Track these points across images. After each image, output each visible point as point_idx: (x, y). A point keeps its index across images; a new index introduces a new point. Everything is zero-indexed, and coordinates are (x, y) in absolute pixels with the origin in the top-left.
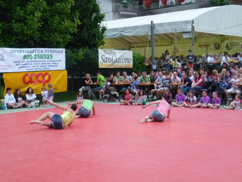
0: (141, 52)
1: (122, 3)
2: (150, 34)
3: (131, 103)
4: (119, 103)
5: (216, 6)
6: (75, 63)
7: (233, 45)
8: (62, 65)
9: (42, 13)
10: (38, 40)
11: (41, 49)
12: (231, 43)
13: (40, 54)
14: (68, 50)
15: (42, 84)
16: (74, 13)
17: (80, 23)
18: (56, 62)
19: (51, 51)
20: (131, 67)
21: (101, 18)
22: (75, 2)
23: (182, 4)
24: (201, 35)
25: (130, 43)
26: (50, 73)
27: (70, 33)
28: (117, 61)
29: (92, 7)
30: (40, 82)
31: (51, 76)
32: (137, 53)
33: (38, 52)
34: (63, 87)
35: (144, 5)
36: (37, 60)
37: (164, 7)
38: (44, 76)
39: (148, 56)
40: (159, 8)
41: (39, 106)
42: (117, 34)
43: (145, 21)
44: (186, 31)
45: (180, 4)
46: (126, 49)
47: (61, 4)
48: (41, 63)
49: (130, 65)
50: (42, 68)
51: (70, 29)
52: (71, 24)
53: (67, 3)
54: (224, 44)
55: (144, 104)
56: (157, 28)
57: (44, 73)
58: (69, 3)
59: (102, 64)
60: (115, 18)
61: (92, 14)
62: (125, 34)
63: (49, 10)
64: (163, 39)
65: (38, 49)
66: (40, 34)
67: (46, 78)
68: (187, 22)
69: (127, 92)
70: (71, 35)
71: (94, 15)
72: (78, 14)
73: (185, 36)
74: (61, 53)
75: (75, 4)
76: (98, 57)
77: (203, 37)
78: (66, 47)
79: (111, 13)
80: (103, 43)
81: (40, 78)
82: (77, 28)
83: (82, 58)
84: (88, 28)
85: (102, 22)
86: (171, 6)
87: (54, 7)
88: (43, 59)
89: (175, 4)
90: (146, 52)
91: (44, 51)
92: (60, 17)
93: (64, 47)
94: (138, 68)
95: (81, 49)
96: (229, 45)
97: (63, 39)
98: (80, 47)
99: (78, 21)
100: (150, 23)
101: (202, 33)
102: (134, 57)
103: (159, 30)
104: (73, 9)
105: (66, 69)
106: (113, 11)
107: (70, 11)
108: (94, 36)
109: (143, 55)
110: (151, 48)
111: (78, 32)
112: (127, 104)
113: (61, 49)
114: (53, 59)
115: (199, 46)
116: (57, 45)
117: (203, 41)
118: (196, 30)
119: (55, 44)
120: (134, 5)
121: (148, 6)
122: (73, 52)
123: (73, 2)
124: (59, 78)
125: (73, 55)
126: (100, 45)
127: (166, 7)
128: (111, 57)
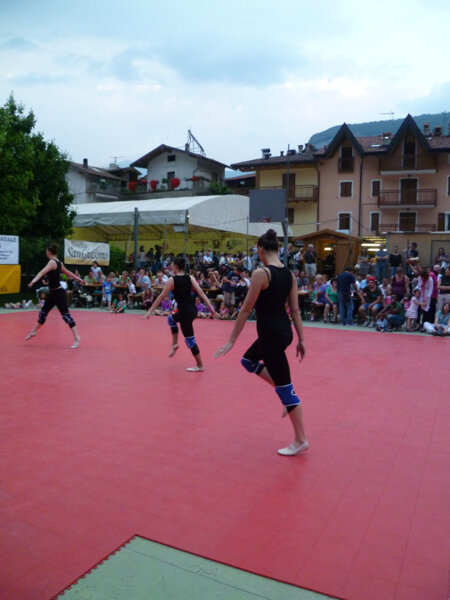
0: (120, 246)
1: (99, 183)
2: (133, 223)
5: (215, 194)
6: (32, 256)
7: (235, 243)
8: (14, 258)
12: (233, 241)
14: (23, 239)
16: (34, 190)
17: (40, 204)
18: (6, 254)
20: (107, 264)
21: (69, 199)
22: (35, 175)
23: (178, 188)
24: (197, 229)
25: (107, 235)
27: (26, 216)
28: (89, 255)
29: (58, 184)
32: (115, 246)
34: (14, 287)
35: (127, 188)
37: (153, 192)
39: (129, 252)
40: (145, 193)
42: (91, 222)
43: (127, 207)
44: (178, 222)
45: (173, 190)
47: (15, 176)
51: (27, 211)
52: (27, 203)
54: (225, 242)
56: (143, 217)
58: (26, 177)
59: (69, 259)
60: (89, 201)
61: (57, 193)
62: (101, 222)
64: (150, 232)
68: (179, 212)
70: (28, 218)
71: (61, 194)
72: (38, 191)
73: (177, 229)
74: (13, 243)
75: (35, 178)
76: (63, 249)
77: (200, 232)
78: (21, 235)
79: (85, 194)
80: (71, 232)
82: (36, 210)
84: (51, 213)
85: (71, 205)
86: (162, 190)
89: (166, 188)
90: (128, 247)
92: (13, 195)
93: (16, 235)
94: (116, 266)
95: (41, 238)
96: (231, 243)
97: (16, 223)
98: (40, 236)
99: (37, 201)
100: (133, 210)
101: (198, 227)
102: (111, 252)
103: (145, 220)
104: (32, 185)
105: (20, 263)
106: (87, 192)
107: (27, 187)
108: (59, 221)
109: (123, 250)
110: (133, 242)
111: (38, 216)
113: (12, 237)
114: (1, 250)
115: (195, 243)
116: (8, 231)
117: (200, 236)
118: (191, 222)
119: (5, 229)
120: (114, 186)
121: (132, 188)
122: (30, 242)
123: (32, 175)
124: (9, 275)
125: (29, 246)
126: (67, 234)
127: (155, 192)
128: (81, 250)
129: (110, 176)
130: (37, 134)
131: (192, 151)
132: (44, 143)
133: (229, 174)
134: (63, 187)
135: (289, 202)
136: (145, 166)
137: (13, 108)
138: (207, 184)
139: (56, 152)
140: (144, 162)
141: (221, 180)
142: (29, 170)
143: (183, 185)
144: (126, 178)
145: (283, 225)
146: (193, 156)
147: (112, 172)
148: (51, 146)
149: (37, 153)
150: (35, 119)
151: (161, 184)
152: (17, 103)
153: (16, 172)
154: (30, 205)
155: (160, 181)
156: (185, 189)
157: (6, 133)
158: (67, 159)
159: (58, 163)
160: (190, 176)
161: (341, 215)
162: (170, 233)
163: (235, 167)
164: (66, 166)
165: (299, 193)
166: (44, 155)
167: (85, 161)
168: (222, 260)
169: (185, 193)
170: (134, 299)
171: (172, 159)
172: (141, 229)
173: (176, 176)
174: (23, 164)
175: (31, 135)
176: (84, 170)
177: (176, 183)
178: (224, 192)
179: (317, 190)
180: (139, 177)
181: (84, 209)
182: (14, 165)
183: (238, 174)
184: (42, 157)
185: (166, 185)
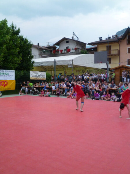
0: (50, 73)
1: (43, 51)
2: (54, 65)
3: (44, 96)
4: (38, 96)
6: (20, 77)
7: (90, 71)
8: (13, 78)
9: (4, 53)
10: (2, 66)
11: (3, 70)
12: (89, 70)
13: (3, 72)
14: (16, 71)
15: (3, 86)
16: (20, 54)
17: (22, 59)
18: (11, 76)
19: (8, 71)
20: (45, 79)
21: (32, 57)
22: (20, 49)
23: (69, 52)
24: (77, 66)
25: (46, 69)
26: (7, 81)
27: (17, 63)
28: (38, 76)
29: (28, 52)
30: (3, 85)
31: (8, 82)
32: (48, 73)
33: (2, 71)
34: (13, 88)
35: (53, 53)
36: (1, 75)
37: (61, 54)
38: (4, 82)
39: (53, 75)
40: (59, 54)
41: (2, 96)
42: (39, 65)
43: (52, 59)
44: (70, 64)
45: (68, 53)
46: (43, 72)
47: (13, 50)
48: (3, 76)
49: (45, 78)
50: (4, 79)
51: (17, 62)
52: (17, 59)
53: (16, 50)
54: (86, 71)
55: (49, 96)
57: (4, 81)
58: (17, 50)
59: (32, 78)
60: (39, 58)
61: (28, 55)
62: (43, 65)
63: (8, 53)
64: (61, 68)
65: (2, 70)
66: (3, 63)
67: (6, 83)
68: (70, 60)
69: (42, 90)
70: (18, 64)
71: (29, 56)
72: (21, 55)
73: (69, 66)
74: (13, 73)
75: (20, 50)
76: (30, 74)
77: (78, 67)
78: (16, 70)
79: (38, 55)
80: (33, 68)
81: (3, 83)
82: (21, 61)
83: (23, 75)
84: (26, 62)
85: (33, 59)
86: (65, 53)
87: (10, 51)
88: (4, 75)
89: (66, 52)
90: (52, 73)
91: (5, 71)
92: (13, 56)
94: (48, 80)
95: (22, 71)
96: (88, 71)
97: (14, 66)
98: (22, 70)
99: (21, 58)
100: (54, 60)
101: (77, 65)
102: (46, 75)
103: (58, 64)
104: (19, 53)
105: (15, 80)
106: (39, 55)
107: (17, 53)
108: (29, 65)
110: (54, 71)
111: (22, 63)
112: (42, 96)
113: (13, 71)
114: (9, 75)
115: (76, 71)
116: (11, 69)
117: (78, 69)
118: (74, 64)
119: (10, 68)
120: (48, 52)
121: (54, 53)
122: (19, 72)
123: (19, 49)
124: (11, 83)
125: (18, 73)
126: (31, 69)
127: (62, 54)
128: (36, 75)
129: (47, 49)
130: (21, 35)
131: (74, 39)
132: (23, 38)
133: (88, 47)
134: (30, 53)
135: (109, 56)
136: (58, 45)
137: (13, 27)
138: (80, 51)
139: (27, 41)
140: (58, 44)
141: (85, 49)
142: (18, 48)
143: (72, 51)
144: (52, 49)
145: (107, 64)
146: (75, 41)
147: (47, 48)
148: (25, 39)
149: (21, 42)
150: (20, 30)
151: (64, 51)
152: (14, 26)
153: (14, 48)
154: (18, 60)
155: (64, 50)
156: (72, 52)
157: (10, 36)
158: (31, 44)
159: (28, 45)
160: (74, 48)
161: (128, 60)
162: (67, 68)
163: (89, 44)
164: (31, 46)
165: (113, 52)
166: (23, 42)
167: (38, 44)
168: (85, 77)
169: (72, 54)
170: (54, 92)
171: (67, 42)
172: (57, 67)
173: (69, 48)
174: (16, 46)
175: (19, 36)
176: (38, 47)
177: (69, 50)
178: (86, 53)
179: (119, 51)
180: (57, 49)
181: (37, 60)
182: (13, 46)
183: (91, 46)
184: (22, 43)
185: (66, 51)
